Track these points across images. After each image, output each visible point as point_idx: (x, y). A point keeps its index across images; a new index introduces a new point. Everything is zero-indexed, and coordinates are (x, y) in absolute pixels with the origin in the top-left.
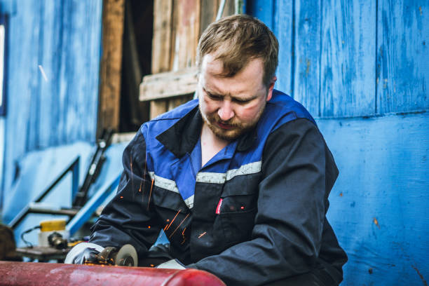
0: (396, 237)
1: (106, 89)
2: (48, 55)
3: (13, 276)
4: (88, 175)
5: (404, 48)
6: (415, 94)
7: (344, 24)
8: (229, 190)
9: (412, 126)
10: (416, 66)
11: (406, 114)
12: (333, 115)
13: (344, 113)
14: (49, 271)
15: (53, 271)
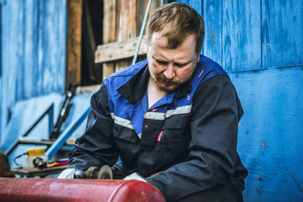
0: (278, 154)
1: (71, 55)
2: (29, 33)
3: (9, 188)
4: (60, 116)
5: (280, 21)
6: (289, 53)
7: (238, 5)
8: (167, 125)
9: (287, 76)
10: (289, 34)
11: (283, 68)
12: (231, 70)
13: (239, 68)
14: (35, 183)
15: (37, 184)
